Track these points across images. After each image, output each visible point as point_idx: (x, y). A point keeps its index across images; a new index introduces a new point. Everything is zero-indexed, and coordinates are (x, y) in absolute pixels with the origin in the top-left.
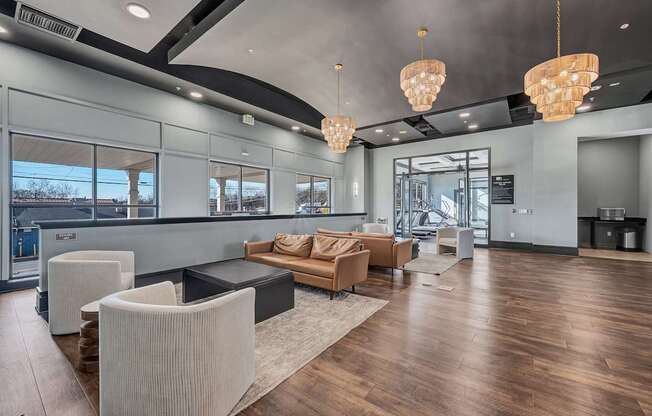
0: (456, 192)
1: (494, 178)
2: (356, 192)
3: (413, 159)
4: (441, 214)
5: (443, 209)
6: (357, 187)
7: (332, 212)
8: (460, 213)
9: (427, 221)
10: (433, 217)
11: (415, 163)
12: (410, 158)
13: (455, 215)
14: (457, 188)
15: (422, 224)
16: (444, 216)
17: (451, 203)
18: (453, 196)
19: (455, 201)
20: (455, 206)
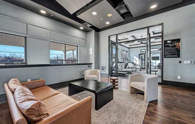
0: (139, 55)
1: (166, 42)
2: (91, 53)
3: (118, 35)
4: (133, 63)
5: (135, 62)
6: (92, 51)
7: (79, 63)
8: (142, 63)
9: (127, 66)
10: (130, 65)
11: (120, 37)
12: (117, 35)
13: (139, 64)
14: (140, 53)
15: (125, 68)
16: (135, 64)
17: (138, 59)
18: (138, 57)
19: (139, 58)
20: (139, 60)
